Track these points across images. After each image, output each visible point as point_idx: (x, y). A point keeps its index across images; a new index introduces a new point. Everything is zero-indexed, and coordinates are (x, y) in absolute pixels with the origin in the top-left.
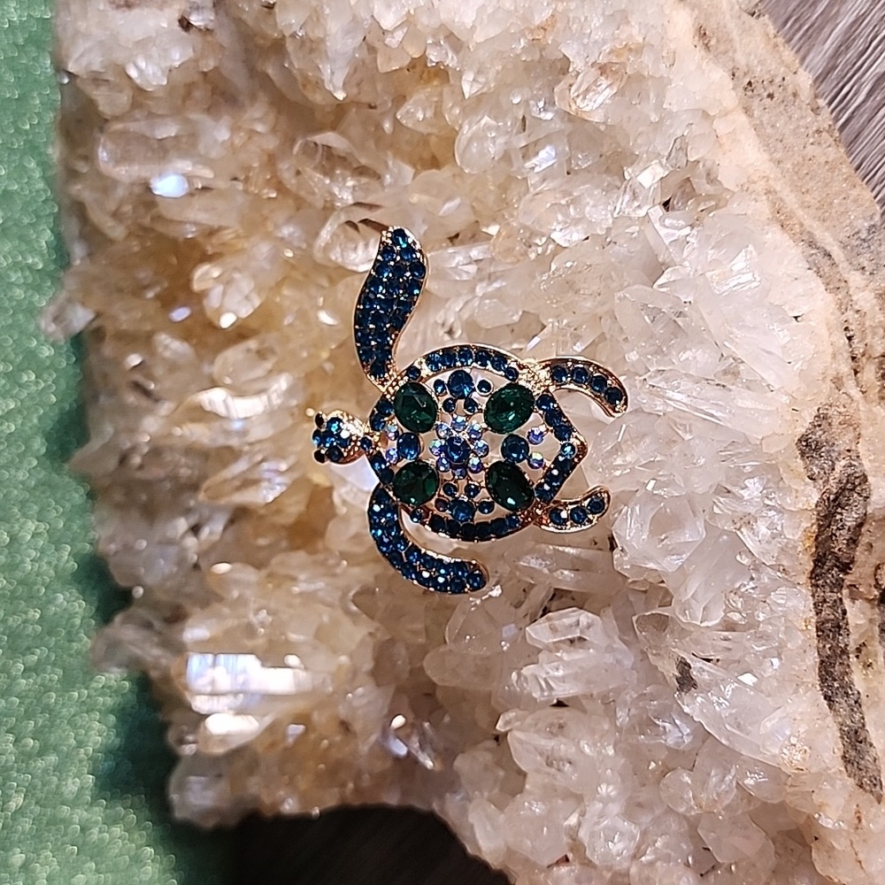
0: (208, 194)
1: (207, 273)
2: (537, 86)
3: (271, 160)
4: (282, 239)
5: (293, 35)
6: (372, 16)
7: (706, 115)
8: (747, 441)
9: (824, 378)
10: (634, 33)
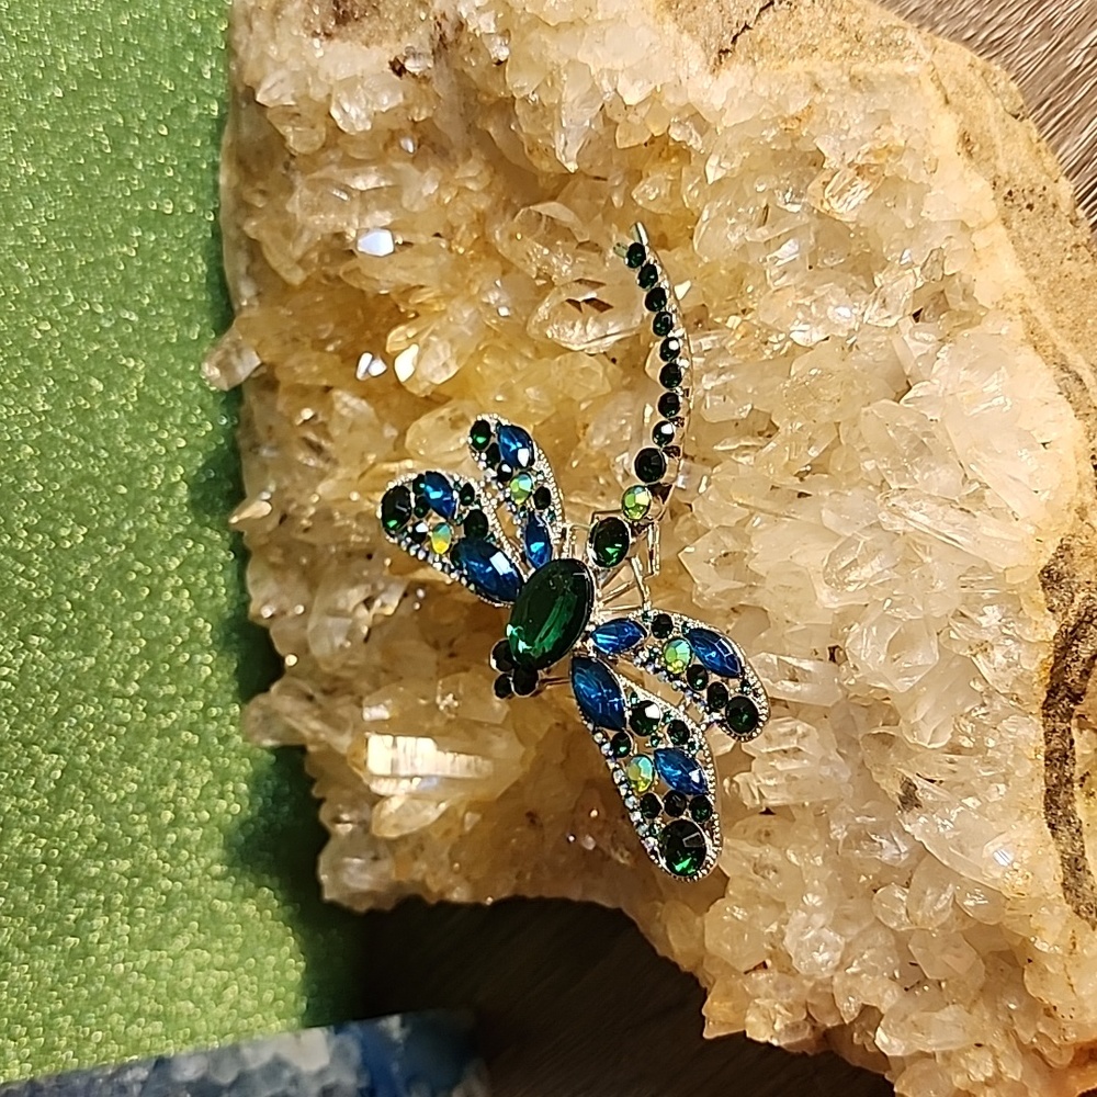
0: (408, 251)
1: (404, 333)
2: (786, 176)
3: (481, 220)
4: (488, 304)
5: (525, 99)
6: (616, 90)
7: (964, 226)
8: (988, 569)
9: (1068, 510)
10: (895, 135)
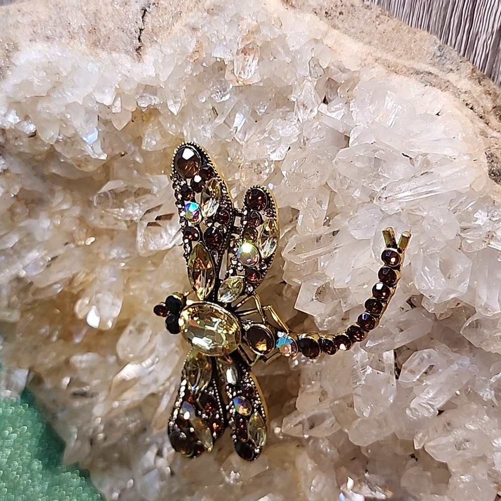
0: (57, 260)
1: (82, 304)
2: (211, 85)
3: (82, 220)
4: (114, 259)
5: (57, 141)
6: (97, 102)
7: (316, 41)
8: (459, 194)
9: (477, 136)
10: (249, 22)
